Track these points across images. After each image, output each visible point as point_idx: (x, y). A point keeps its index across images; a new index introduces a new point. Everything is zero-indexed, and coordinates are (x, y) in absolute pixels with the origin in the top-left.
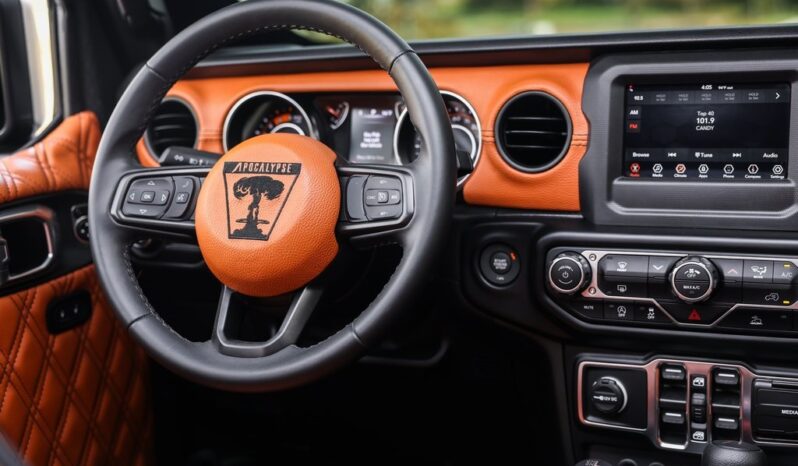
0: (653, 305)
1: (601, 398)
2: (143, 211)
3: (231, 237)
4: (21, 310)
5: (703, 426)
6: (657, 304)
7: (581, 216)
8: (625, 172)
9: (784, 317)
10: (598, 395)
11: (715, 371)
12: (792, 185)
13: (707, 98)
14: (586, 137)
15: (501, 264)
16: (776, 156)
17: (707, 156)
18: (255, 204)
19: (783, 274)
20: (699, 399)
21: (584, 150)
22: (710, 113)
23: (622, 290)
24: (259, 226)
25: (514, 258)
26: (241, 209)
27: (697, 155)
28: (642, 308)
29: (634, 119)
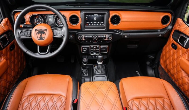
2: (24, 36)
3: (38, 40)
4: (6, 50)
6: (91, 40)
7: (81, 30)
8: (86, 25)
9: (104, 41)
10: (84, 50)
11: (97, 46)
12: (105, 26)
13: (95, 16)
14: (81, 21)
15: (71, 36)
16: (103, 23)
17: (95, 23)
18: (41, 35)
19: (104, 36)
20: (95, 49)
22: (95, 18)
23: (87, 39)
24: (42, 38)
25: (73, 35)
26: (39, 36)
28: (89, 41)
29: (87, 18)
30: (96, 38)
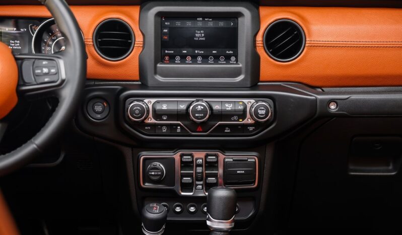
0: (180, 125)
1: (153, 173)
5: (201, 183)
6: (182, 124)
7: (140, 83)
8: (162, 60)
9: (240, 127)
10: (152, 172)
11: (207, 156)
12: (240, 65)
13: (200, 24)
14: (142, 43)
15: (99, 108)
16: (232, 52)
17: (200, 52)
19: (239, 107)
20: (199, 170)
21: (141, 49)
22: (202, 32)
23: (165, 118)
25: (106, 105)
27: (196, 52)
28: (174, 127)
29: (165, 34)
30: (204, 111)
